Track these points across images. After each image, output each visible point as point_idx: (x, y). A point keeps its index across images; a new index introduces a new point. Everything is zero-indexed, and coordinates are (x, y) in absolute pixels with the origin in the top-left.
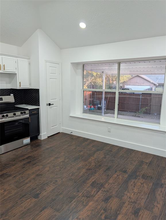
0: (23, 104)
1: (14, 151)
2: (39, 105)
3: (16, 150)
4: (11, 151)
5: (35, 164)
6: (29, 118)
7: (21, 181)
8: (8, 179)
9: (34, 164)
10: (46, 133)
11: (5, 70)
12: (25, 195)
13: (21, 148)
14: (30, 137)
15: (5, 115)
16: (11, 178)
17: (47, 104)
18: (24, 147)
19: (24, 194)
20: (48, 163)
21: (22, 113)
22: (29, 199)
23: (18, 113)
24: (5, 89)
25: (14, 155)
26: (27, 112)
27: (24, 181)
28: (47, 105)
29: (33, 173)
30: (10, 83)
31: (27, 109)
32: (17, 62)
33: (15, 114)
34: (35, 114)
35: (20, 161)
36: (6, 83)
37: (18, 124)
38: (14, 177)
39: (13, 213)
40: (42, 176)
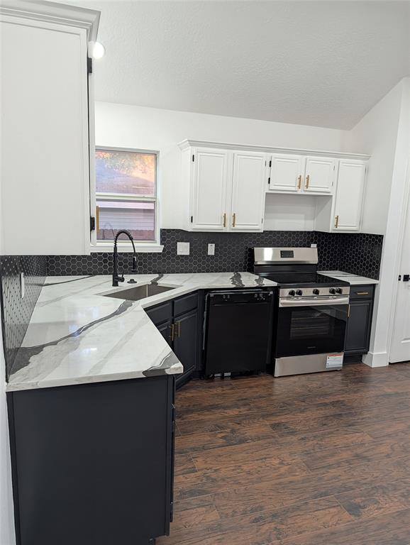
0: (336, 270)
1: (303, 378)
2: (377, 278)
3: (309, 376)
4: (298, 376)
5: (353, 425)
6: (348, 305)
7: (319, 455)
8: (289, 438)
9: (350, 426)
10: (386, 352)
11: (309, 189)
12: (326, 494)
13: (319, 376)
14: (343, 353)
15: (295, 290)
16: (294, 438)
17: (400, 276)
18: (327, 375)
19: (323, 490)
20: (389, 435)
21: (333, 292)
22: (334, 507)
23: (324, 291)
24: (301, 232)
25: (303, 386)
26: (346, 290)
27: (324, 457)
28: (399, 280)
29: (347, 447)
30: (314, 219)
31: (346, 284)
32: (336, 168)
33: (316, 292)
34: (365, 299)
35: (318, 405)
36: (306, 219)
37: (320, 316)
38: (302, 439)
39: (296, 523)
40: (369, 463)
